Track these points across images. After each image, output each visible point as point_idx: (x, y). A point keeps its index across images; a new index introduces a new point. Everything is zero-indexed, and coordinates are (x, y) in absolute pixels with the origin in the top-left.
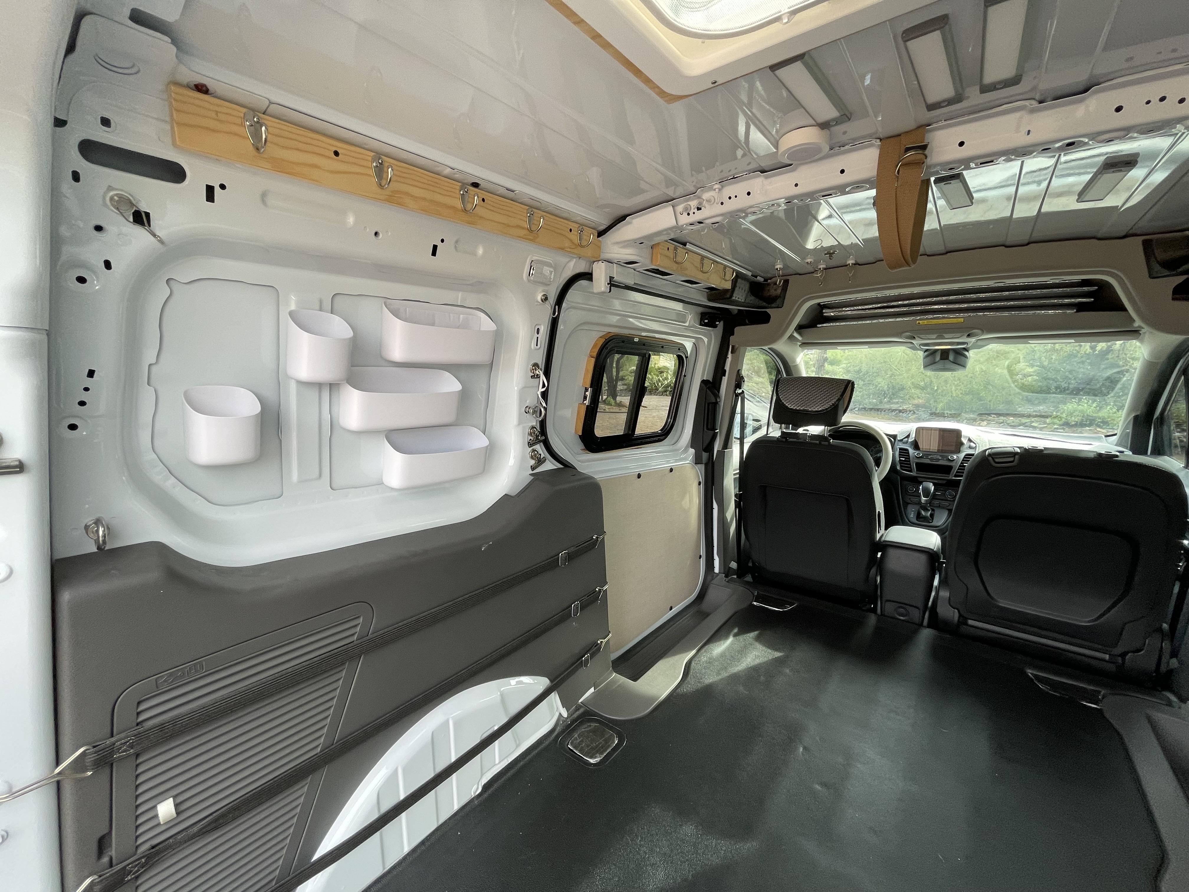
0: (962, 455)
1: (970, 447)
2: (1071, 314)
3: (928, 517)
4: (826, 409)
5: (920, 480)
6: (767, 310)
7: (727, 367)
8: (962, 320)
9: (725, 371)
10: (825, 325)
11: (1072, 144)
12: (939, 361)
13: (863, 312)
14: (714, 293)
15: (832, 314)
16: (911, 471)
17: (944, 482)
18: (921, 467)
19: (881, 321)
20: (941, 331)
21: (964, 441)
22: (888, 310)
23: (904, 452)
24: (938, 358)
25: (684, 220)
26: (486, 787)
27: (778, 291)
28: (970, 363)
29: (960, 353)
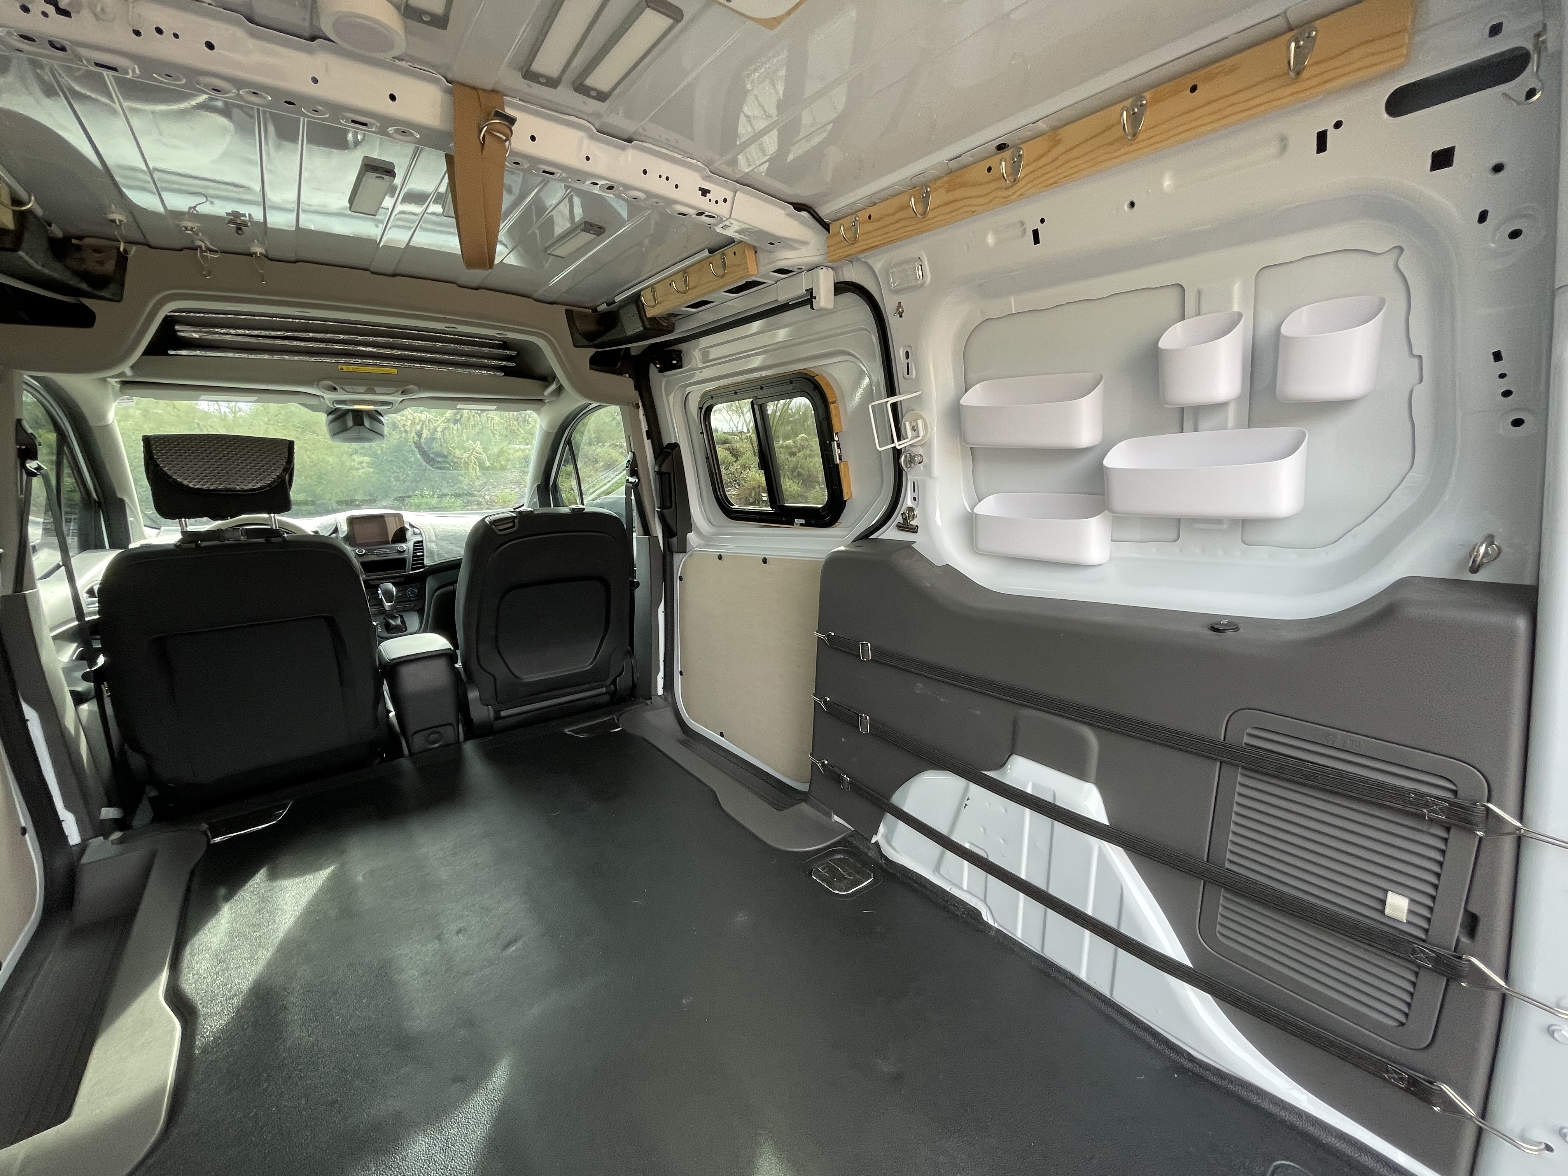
0: (411, 544)
1: (415, 534)
2: (500, 376)
3: (400, 625)
4: (269, 485)
5: (374, 583)
6: (86, 302)
8: (395, 371)
10: (184, 352)
12: (352, 427)
13: (253, 340)
15: (195, 335)
17: (402, 580)
18: (368, 567)
20: (371, 383)
21: (407, 526)
22: (292, 343)
24: (350, 423)
27: (110, 267)
28: (386, 430)
29: (374, 416)
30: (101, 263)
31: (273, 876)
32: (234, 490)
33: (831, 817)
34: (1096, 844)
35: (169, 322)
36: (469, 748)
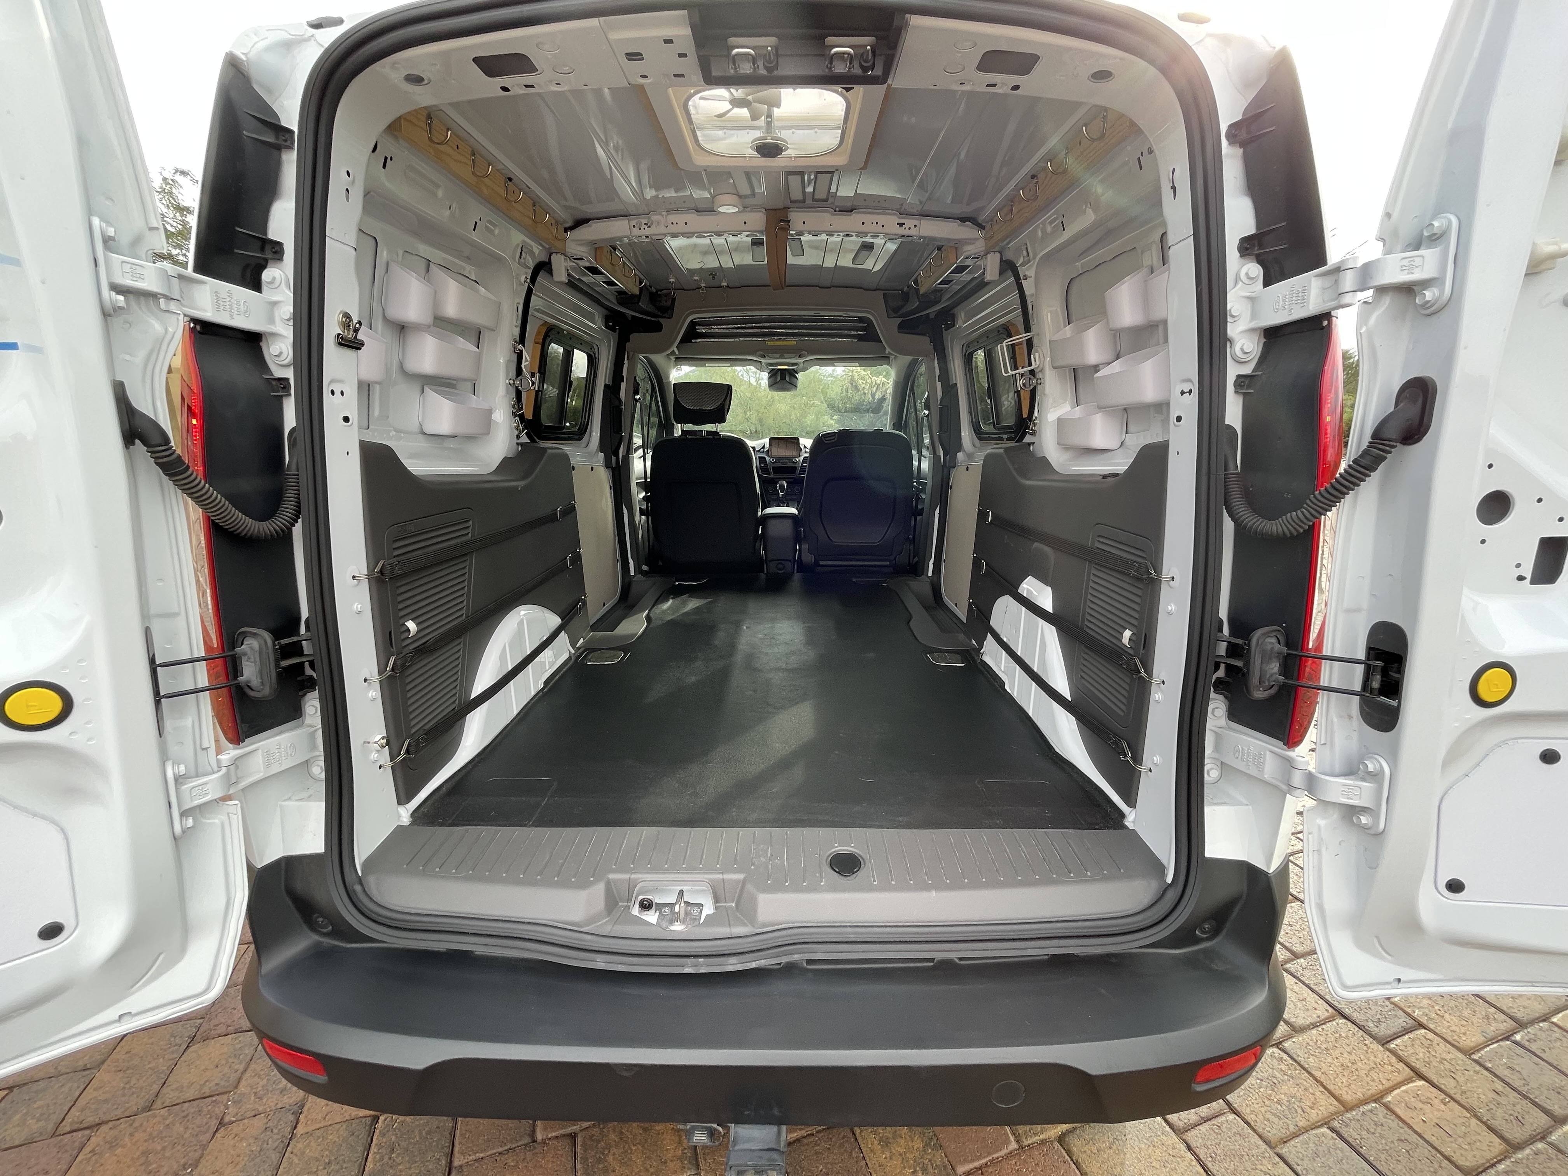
0: (801, 459)
1: (806, 452)
2: (855, 342)
3: (787, 499)
4: (717, 409)
5: (776, 480)
6: (661, 320)
7: (624, 374)
8: (794, 343)
9: (623, 377)
10: (698, 341)
11: (848, 235)
12: (778, 381)
13: (727, 331)
14: (623, 297)
15: (704, 331)
16: (769, 474)
17: (792, 480)
18: (777, 470)
19: (741, 339)
20: (782, 352)
21: (802, 447)
22: (746, 330)
23: (762, 460)
24: (778, 378)
25: (636, 231)
26: (546, 683)
27: (669, 303)
28: (799, 384)
29: (792, 374)
30: (666, 301)
31: (689, 597)
32: (702, 410)
33: (971, 641)
34: (1041, 622)
35: (693, 324)
36: (797, 576)
